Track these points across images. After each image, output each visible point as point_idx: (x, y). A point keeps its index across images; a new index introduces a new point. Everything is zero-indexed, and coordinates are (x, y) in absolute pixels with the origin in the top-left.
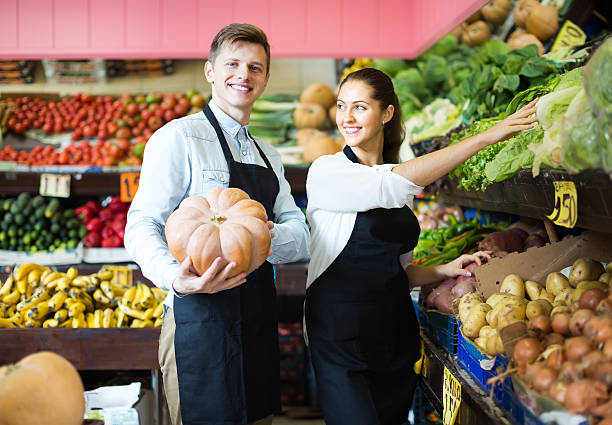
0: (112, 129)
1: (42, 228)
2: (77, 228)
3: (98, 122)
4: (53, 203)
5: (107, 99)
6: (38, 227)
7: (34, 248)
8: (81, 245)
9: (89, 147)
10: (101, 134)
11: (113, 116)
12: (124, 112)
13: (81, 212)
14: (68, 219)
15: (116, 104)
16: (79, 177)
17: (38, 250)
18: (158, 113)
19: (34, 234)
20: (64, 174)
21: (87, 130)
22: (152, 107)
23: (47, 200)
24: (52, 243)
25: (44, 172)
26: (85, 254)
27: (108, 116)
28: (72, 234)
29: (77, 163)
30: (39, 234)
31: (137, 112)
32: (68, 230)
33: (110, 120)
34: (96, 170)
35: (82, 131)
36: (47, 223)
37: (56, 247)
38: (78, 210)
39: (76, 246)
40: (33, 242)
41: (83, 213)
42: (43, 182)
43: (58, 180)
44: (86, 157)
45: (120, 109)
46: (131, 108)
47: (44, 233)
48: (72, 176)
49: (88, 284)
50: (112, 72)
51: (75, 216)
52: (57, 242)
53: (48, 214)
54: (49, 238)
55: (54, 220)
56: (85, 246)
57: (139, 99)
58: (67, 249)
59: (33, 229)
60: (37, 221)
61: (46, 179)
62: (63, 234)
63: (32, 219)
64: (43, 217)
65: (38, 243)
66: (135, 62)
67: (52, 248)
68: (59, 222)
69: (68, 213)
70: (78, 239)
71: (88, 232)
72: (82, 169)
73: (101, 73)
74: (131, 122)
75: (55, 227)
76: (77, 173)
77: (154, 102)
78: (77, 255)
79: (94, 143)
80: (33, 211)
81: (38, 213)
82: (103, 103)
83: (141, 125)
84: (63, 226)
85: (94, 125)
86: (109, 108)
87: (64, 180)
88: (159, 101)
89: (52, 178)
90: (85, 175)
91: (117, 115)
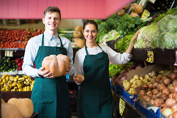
0: (24, 38)
1: (6, 65)
2: (15, 65)
3: (20, 36)
4: (9, 58)
5: (22, 30)
6: (5, 65)
7: (4, 71)
8: (17, 70)
9: (18, 43)
10: (21, 40)
11: (24, 35)
12: (27, 34)
13: (16, 61)
14: (13, 63)
15: (25, 31)
16: (16, 51)
17: (5, 71)
19: (4, 67)
20: (11, 50)
21: (17, 39)
22: (35, 32)
23: (7, 57)
24: (9, 69)
25: (6, 50)
26: (18, 72)
27: (22, 35)
28: (14, 67)
29: (15, 47)
30: (5, 67)
31: (31, 34)
32: (13, 66)
33: (23, 36)
34: (20, 49)
35: (16, 39)
36: (7, 64)
37: (10, 70)
38: (15, 60)
39: (15, 70)
40: (3, 69)
41: (17, 61)
42: (6, 53)
43: (10, 52)
44: (17, 46)
45: (26, 33)
46: (29, 32)
47: (6, 66)
48: (14, 51)
49: (22, 80)
50: (22, 23)
51: (15, 62)
52: (10, 69)
53: (7, 61)
54: (8, 68)
55: (9, 63)
56: (18, 70)
57: (31, 30)
58: (13, 71)
59: (3, 66)
60: (4, 63)
61: (7, 52)
62: (11, 67)
63: (3, 63)
64: (6, 62)
65: (5, 69)
66: (28, 20)
67: (8, 71)
68: (10, 64)
69: (13, 61)
70: (16, 68)
71: (18, 66)
72: (16, 49)
73: (19, 23)
74: (29, 36)
75: (9, 65)
76: (15, 50)
78: (15, 72)
79: (19, 42)
80: (3, 60)
81: (5, 61)
82: (21, 31)
84: (11, 65)
85: (19, 37)
86: (23, 33)
87: (11, 52)
88: (37, 31)
89: (8, 52)
90: (17, 51)
91: (25, 34)
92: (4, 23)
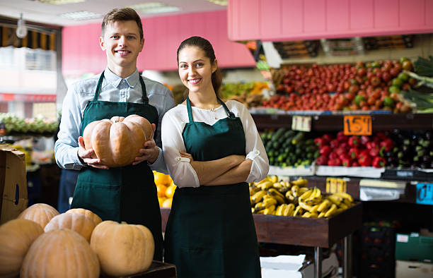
0: (346, 85)
1: (290, 152)
2: (313, 152)
3: (339, 81)
4: (299, 136)
5: (347, 66)
6: (287, 150)
7: (284, 164)
8: (313, 163)
9: (329, 98)
10: (339, 89)
11: (349, 77)
12: (357, 75)
13: (317, 142)
14: (308, 146)
15: (353, 69)
16: (316, 118)
17: (287, 165)
18: (378, 74)
19: (285, 155)
20: (307, 116)
21: (330, 87)
22: (375, 70)
23: (297, 132)
24: (296, 161)
25: (295, 115)
26: (316, 170)
27: (346, 78)
28: (309, 155)
29: (317, 109)
30: (288, 155)
31: (364, 74)
32: (307, 153)
33: (347, 80)
34: (328, 113)
35: (327, 88)
36: (293, 148)
37: (299, 164)
38: (315, 140)
39: (310, 164)
40: (284, 160)
41: (319, 142)
42: (294, 121)
43: (303, 120)
44: (324, 104)
45: (355, 73)
46: (360, 71)
47: (291, 154)
48: (312, 117)
50: (368, 47)
51: (314, 144)
52: (299, 161)
53: (294, 142)
54: (294, 158)
55: (298, 146)
56: (317, 165)
57: (368, 65)
58: (306, 166)
59: (284, 152)
60: (287, 146)
61: (296, 119)
62: (303, 155)
63: (284, 145)
64: (291, 143)
65: (288, 161)
66: (385, 39)
67: (296, 164)
68: (301, 148)
69: (308, 142)
70: (312, 159)
71: (320, 155)
72: (319, 112)
74: (360, 81)
75: (298, 151)
76: (315, 115)
77: (376, 67)
78: (311, 170)
79: (333, 96)
80: (285, 140)
81: (288, 141)
82: (344, 69)
83: (367, 83)
84: (303, 150)
85: (336, 84)
86: (347, 72)
87: (307, 120)
88: (380, 66)
89: (300, 119)
90: (320, 117)
91: (352, 76)
92: (326, 49)
